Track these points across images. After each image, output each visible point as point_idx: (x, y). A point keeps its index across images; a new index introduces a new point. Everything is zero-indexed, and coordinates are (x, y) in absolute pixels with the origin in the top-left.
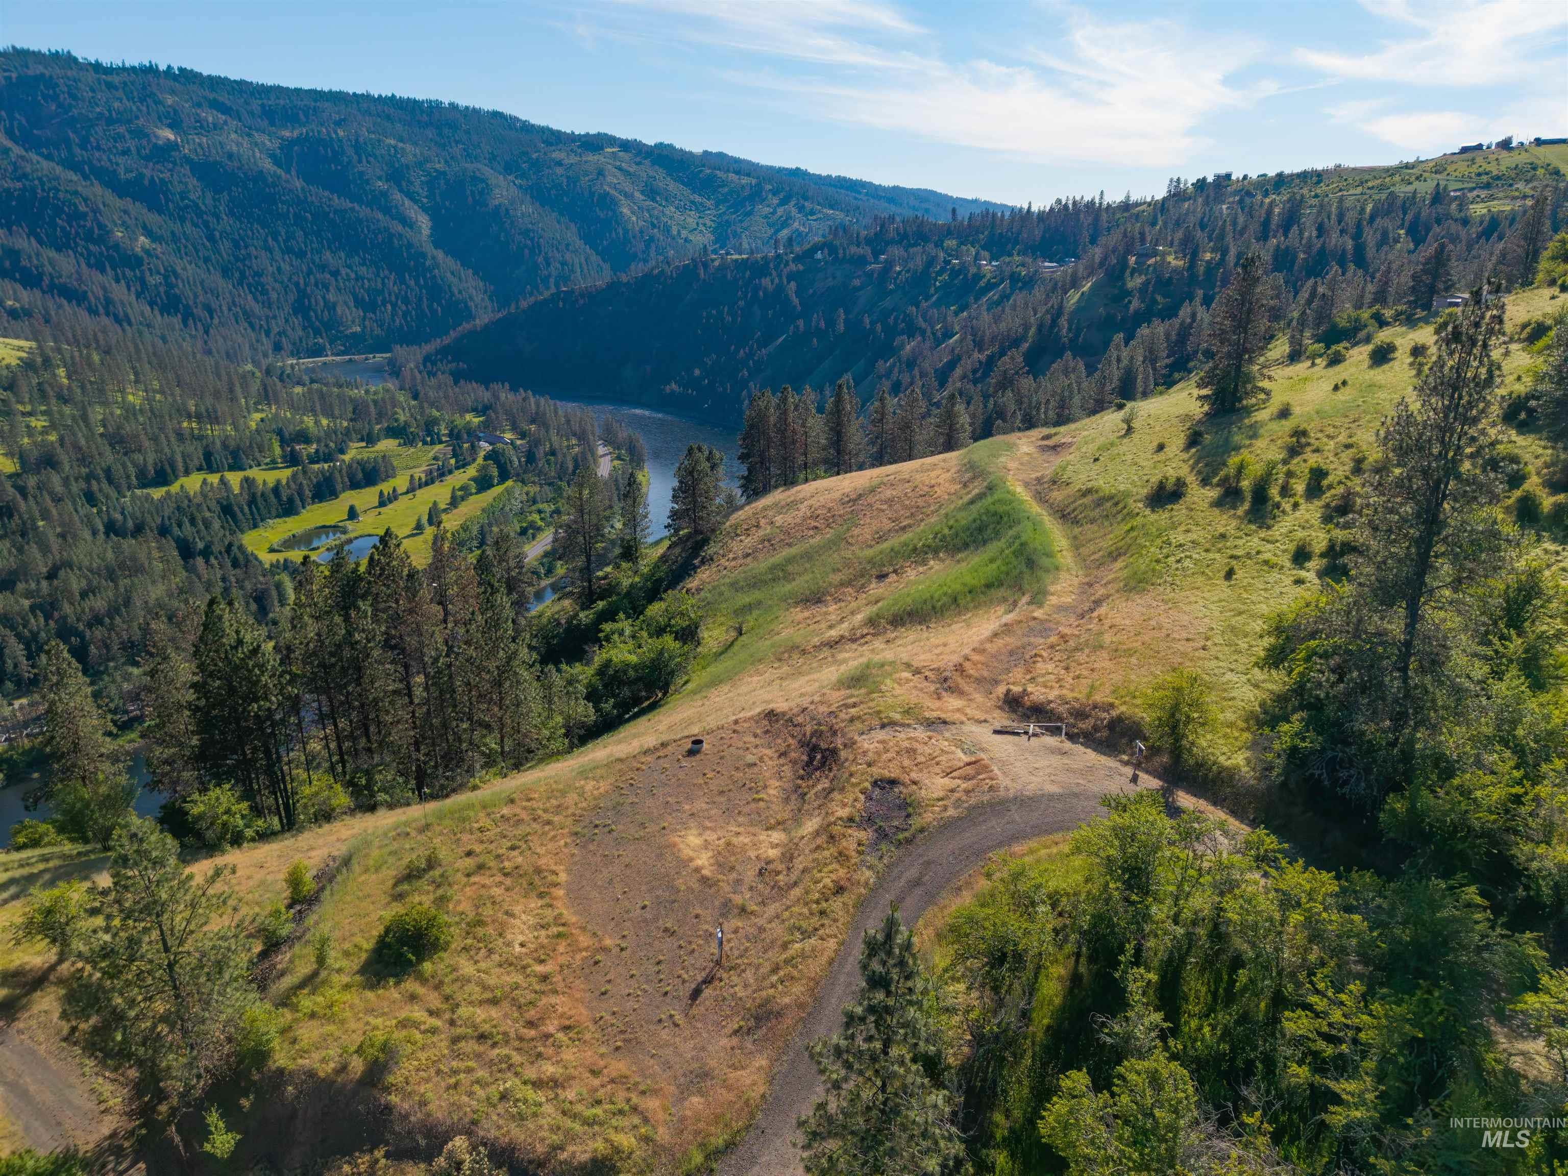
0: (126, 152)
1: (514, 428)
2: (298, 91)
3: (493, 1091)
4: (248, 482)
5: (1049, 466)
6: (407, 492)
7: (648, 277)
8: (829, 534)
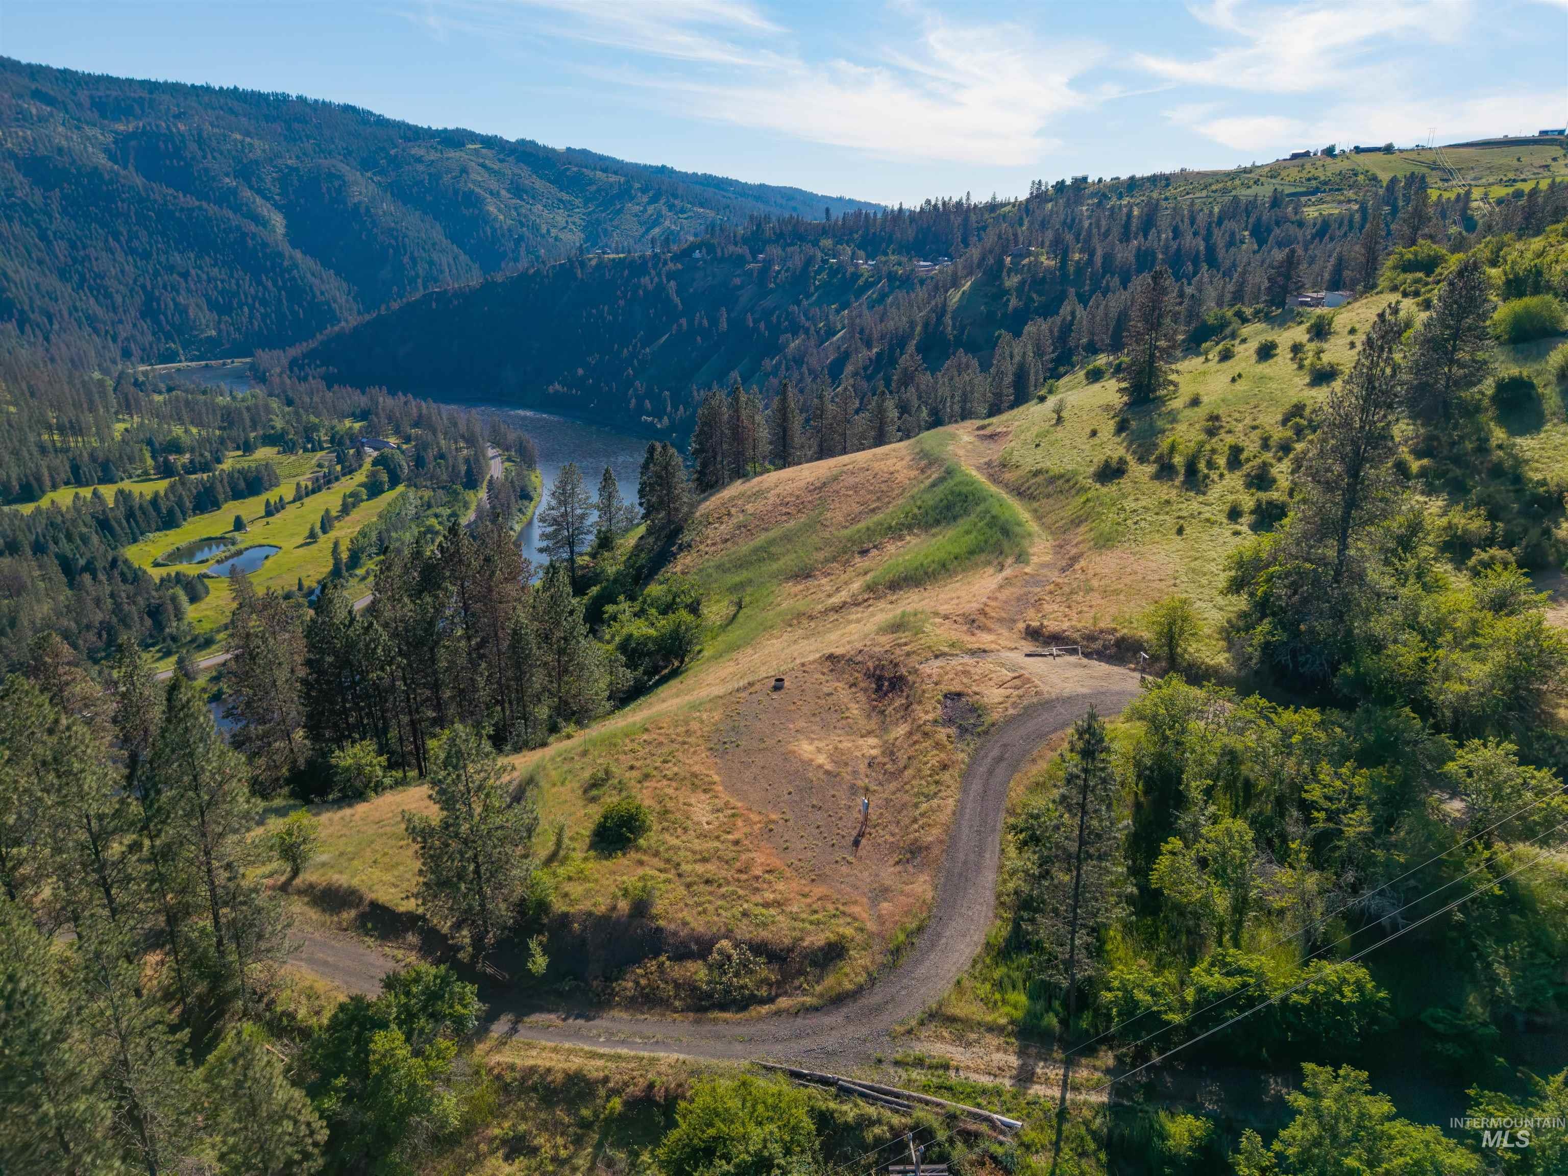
4: (122, 494)
5: (995, 452)
6: (294, 501)
7: (524, 277)
8: (803, 518)
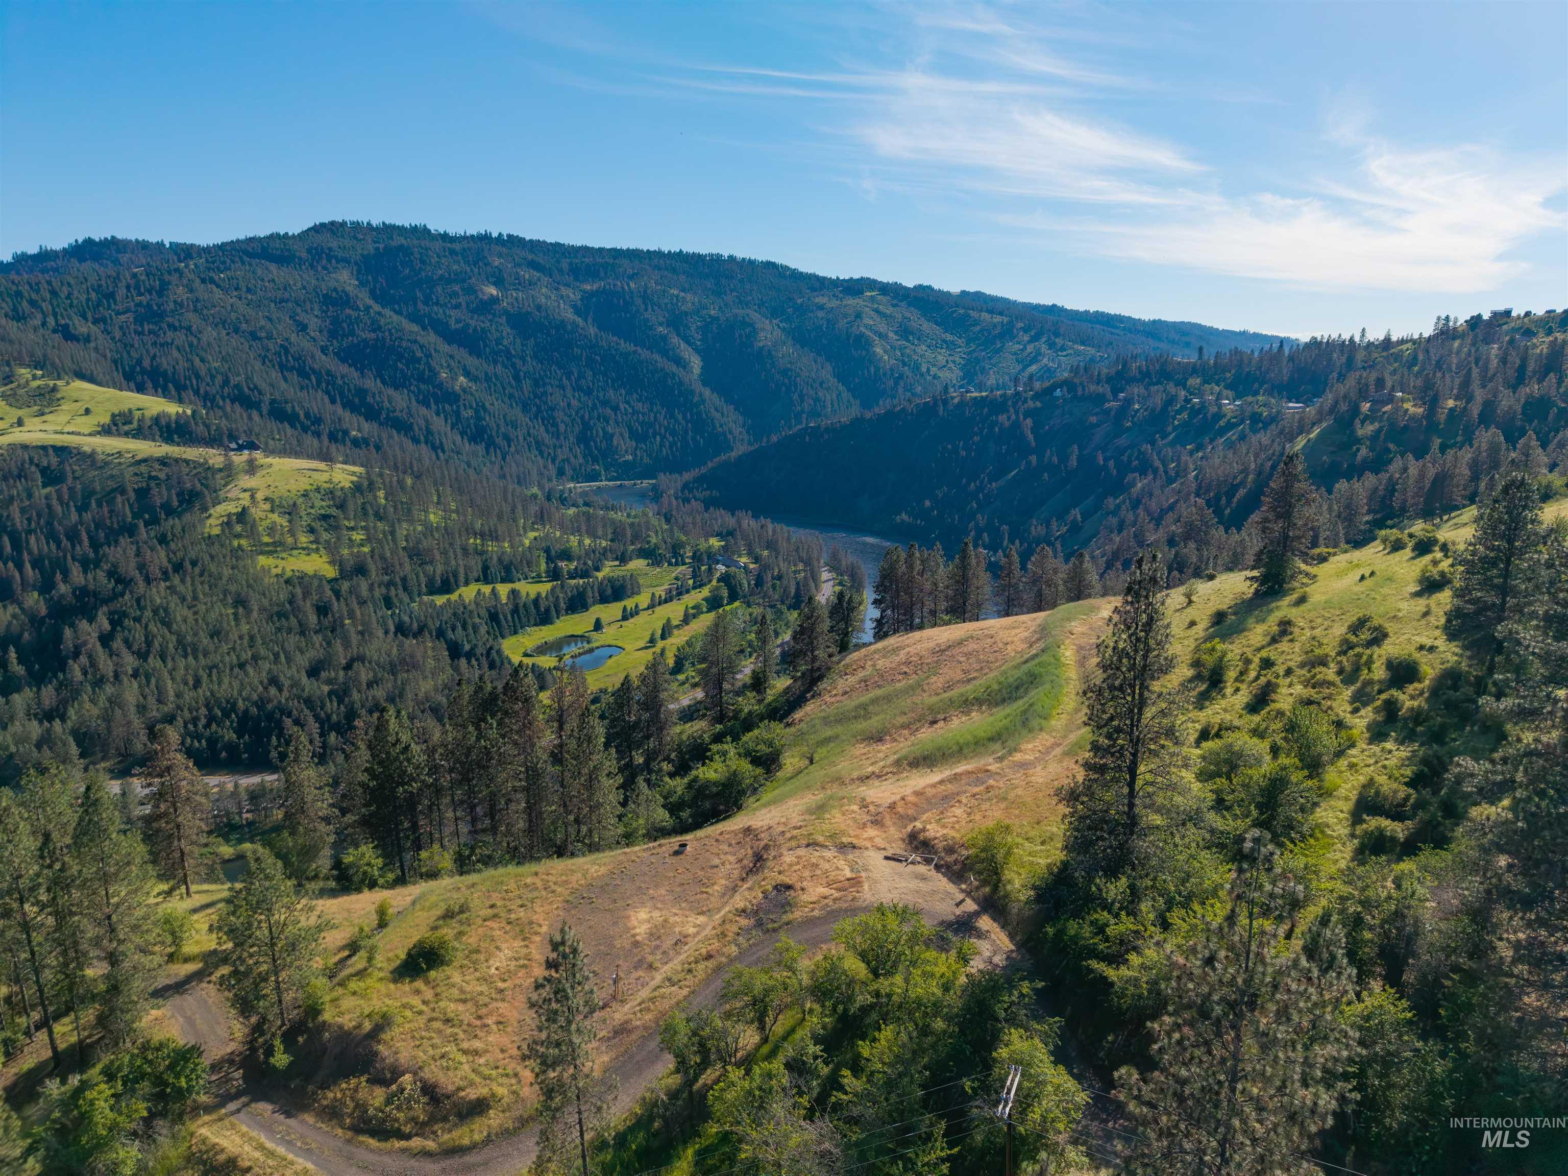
0: (457, 306)
1: (750, 553)
2: (601, 250)
3: (438, 1052)
4: (514, 593)
6: (648, 608)
7: (890, 414)
8: (913, 679)
